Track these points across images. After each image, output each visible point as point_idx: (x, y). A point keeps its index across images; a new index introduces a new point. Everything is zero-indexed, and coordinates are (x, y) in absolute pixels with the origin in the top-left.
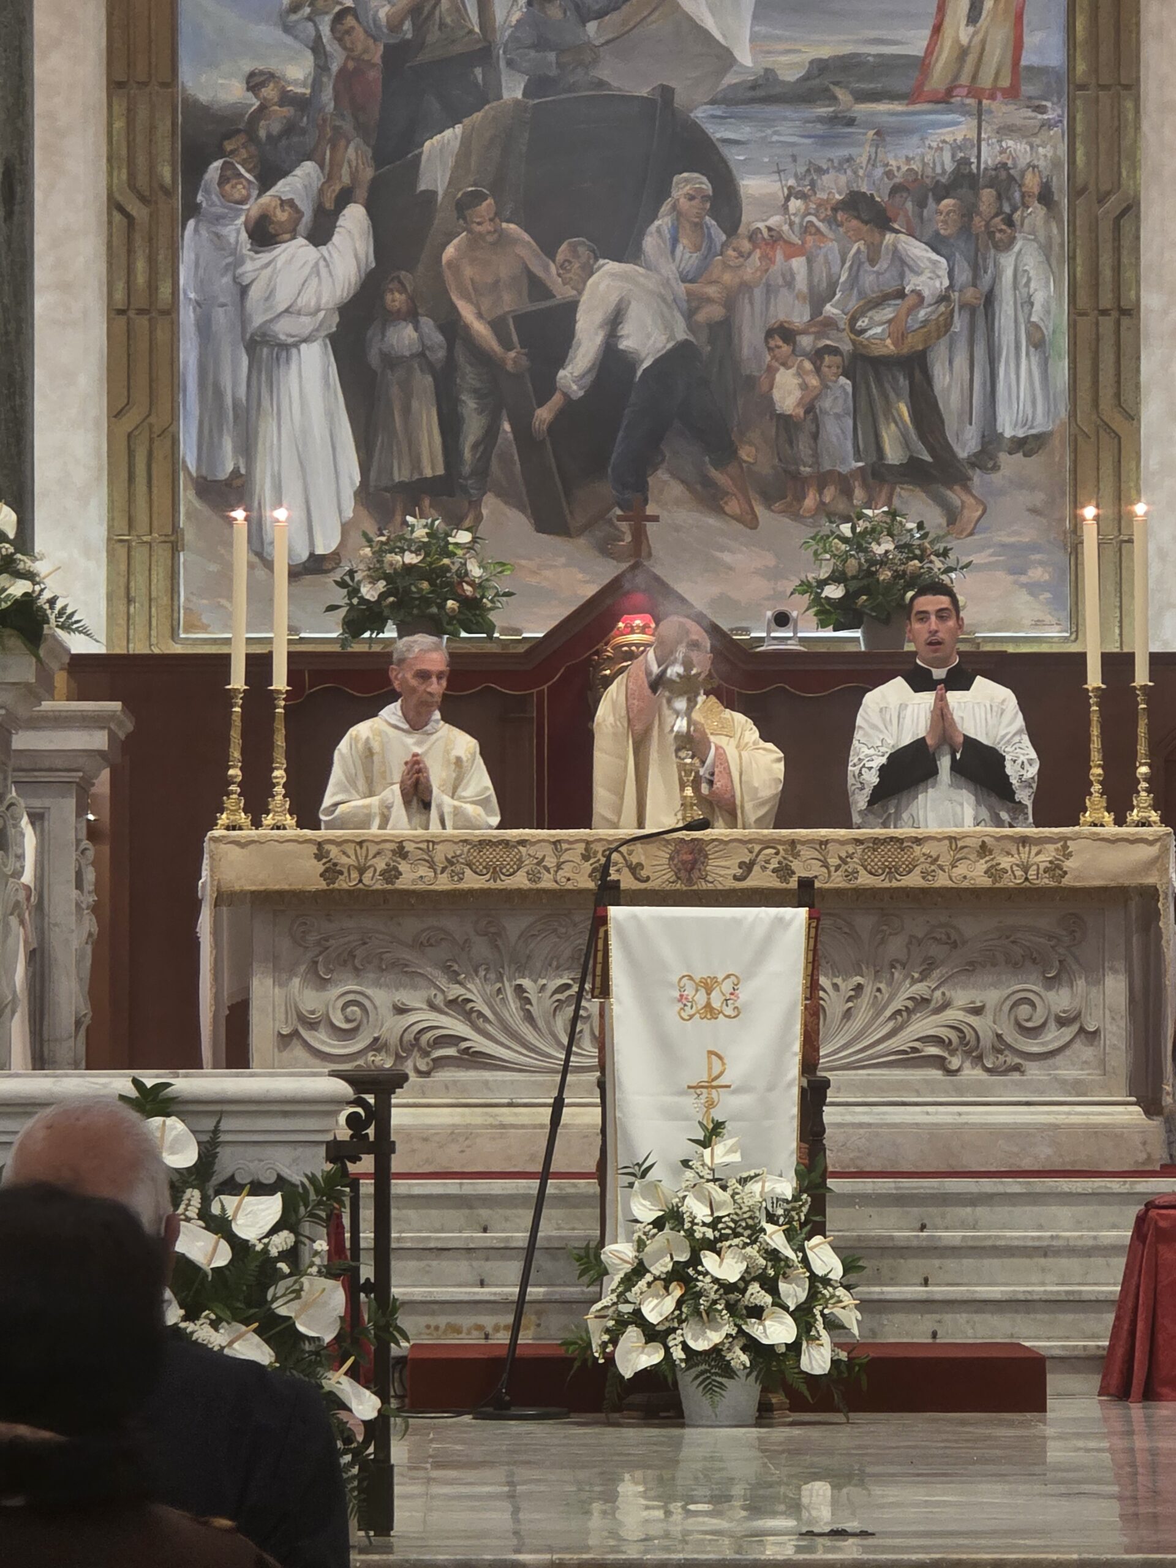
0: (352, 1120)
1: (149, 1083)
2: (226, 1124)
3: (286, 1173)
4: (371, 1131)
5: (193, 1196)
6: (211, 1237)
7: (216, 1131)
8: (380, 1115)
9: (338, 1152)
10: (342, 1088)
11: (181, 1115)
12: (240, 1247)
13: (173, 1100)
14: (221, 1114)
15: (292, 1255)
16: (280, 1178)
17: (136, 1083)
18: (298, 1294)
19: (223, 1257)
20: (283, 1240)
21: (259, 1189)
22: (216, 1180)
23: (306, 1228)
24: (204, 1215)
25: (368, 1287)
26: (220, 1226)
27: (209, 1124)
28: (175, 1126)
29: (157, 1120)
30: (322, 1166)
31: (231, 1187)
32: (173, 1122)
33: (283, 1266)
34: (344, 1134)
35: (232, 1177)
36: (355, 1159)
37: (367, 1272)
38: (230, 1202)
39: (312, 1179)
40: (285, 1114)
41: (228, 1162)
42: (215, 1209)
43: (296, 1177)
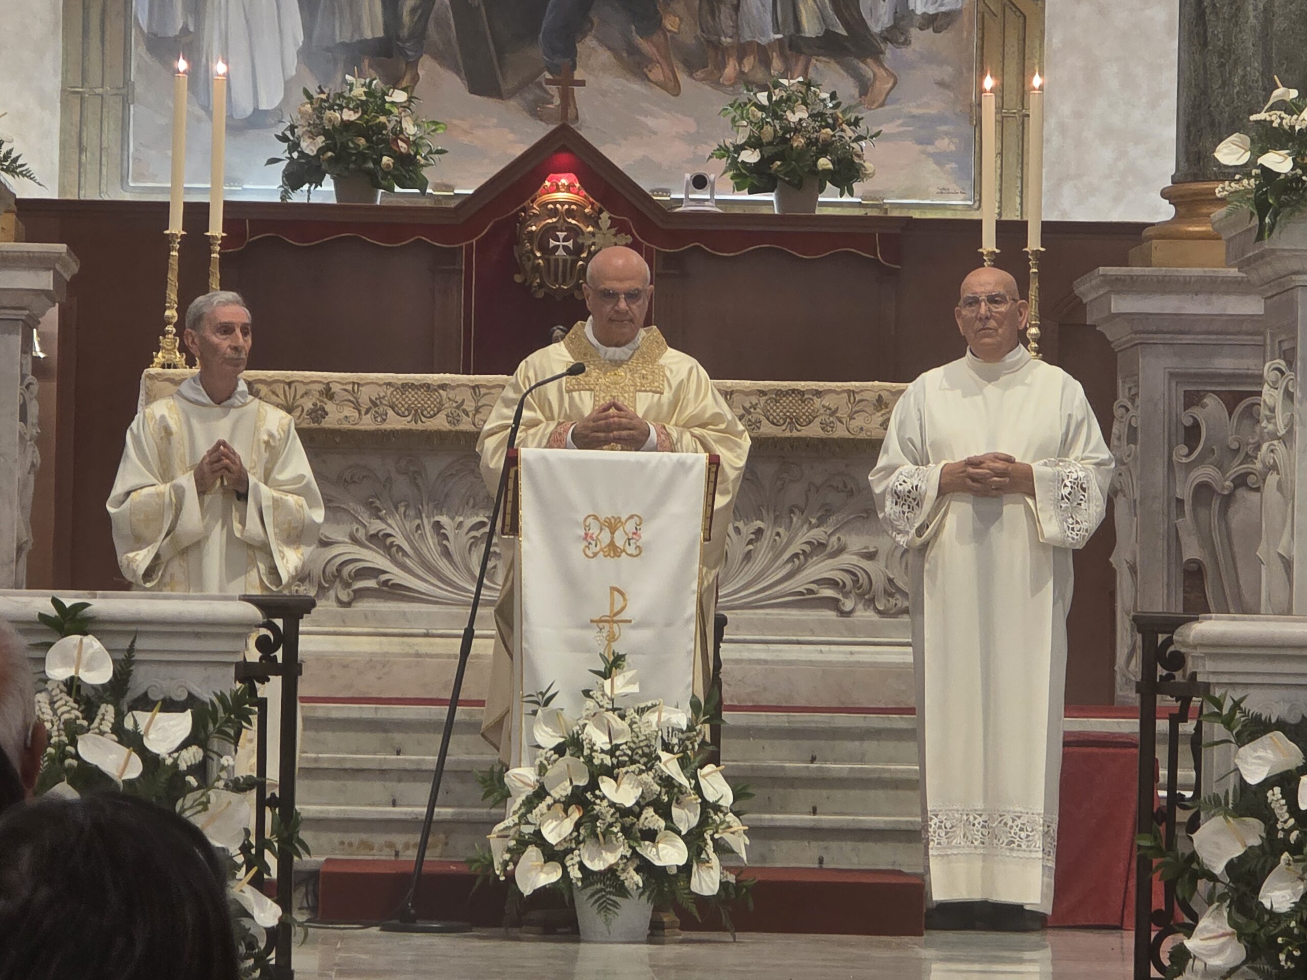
0: (262, 643)
1: (68, 603)
2: (140, 644)
3: (198, 692)
4: (279, 654)
5: (108, 711)
6: (124, 751)
7: (131, 650)
8: (289, 640)
9: (247, 673)
10: (253, 612)
11: (98, 635)
12: (151, 761)
13: (91, 620)
14: (136, 634)
15: (201, 770)
16: (191, 695)
17: (56, 602)
18: (205, 806)
20: (193, 754)
21: (170, 706)
22: (130, 696)
23: (215, 744)
24: (118, 729)
25: (273, 802)
26: (132, 740)
27: (125, 643)
28: (92, 644)
29: (76, 638)
30: (231, 686)
31: (145, 703)
32: (90, 640)
33: (192, 780)
34: (254, 655)
35: (146, 694)
36: (264, 680)
37: (273, 789)
38: (142, 717)
39: (222, 698)
40: (197, 635)
41: (142, 680)
42: (128, 724)
43: (206, 696)
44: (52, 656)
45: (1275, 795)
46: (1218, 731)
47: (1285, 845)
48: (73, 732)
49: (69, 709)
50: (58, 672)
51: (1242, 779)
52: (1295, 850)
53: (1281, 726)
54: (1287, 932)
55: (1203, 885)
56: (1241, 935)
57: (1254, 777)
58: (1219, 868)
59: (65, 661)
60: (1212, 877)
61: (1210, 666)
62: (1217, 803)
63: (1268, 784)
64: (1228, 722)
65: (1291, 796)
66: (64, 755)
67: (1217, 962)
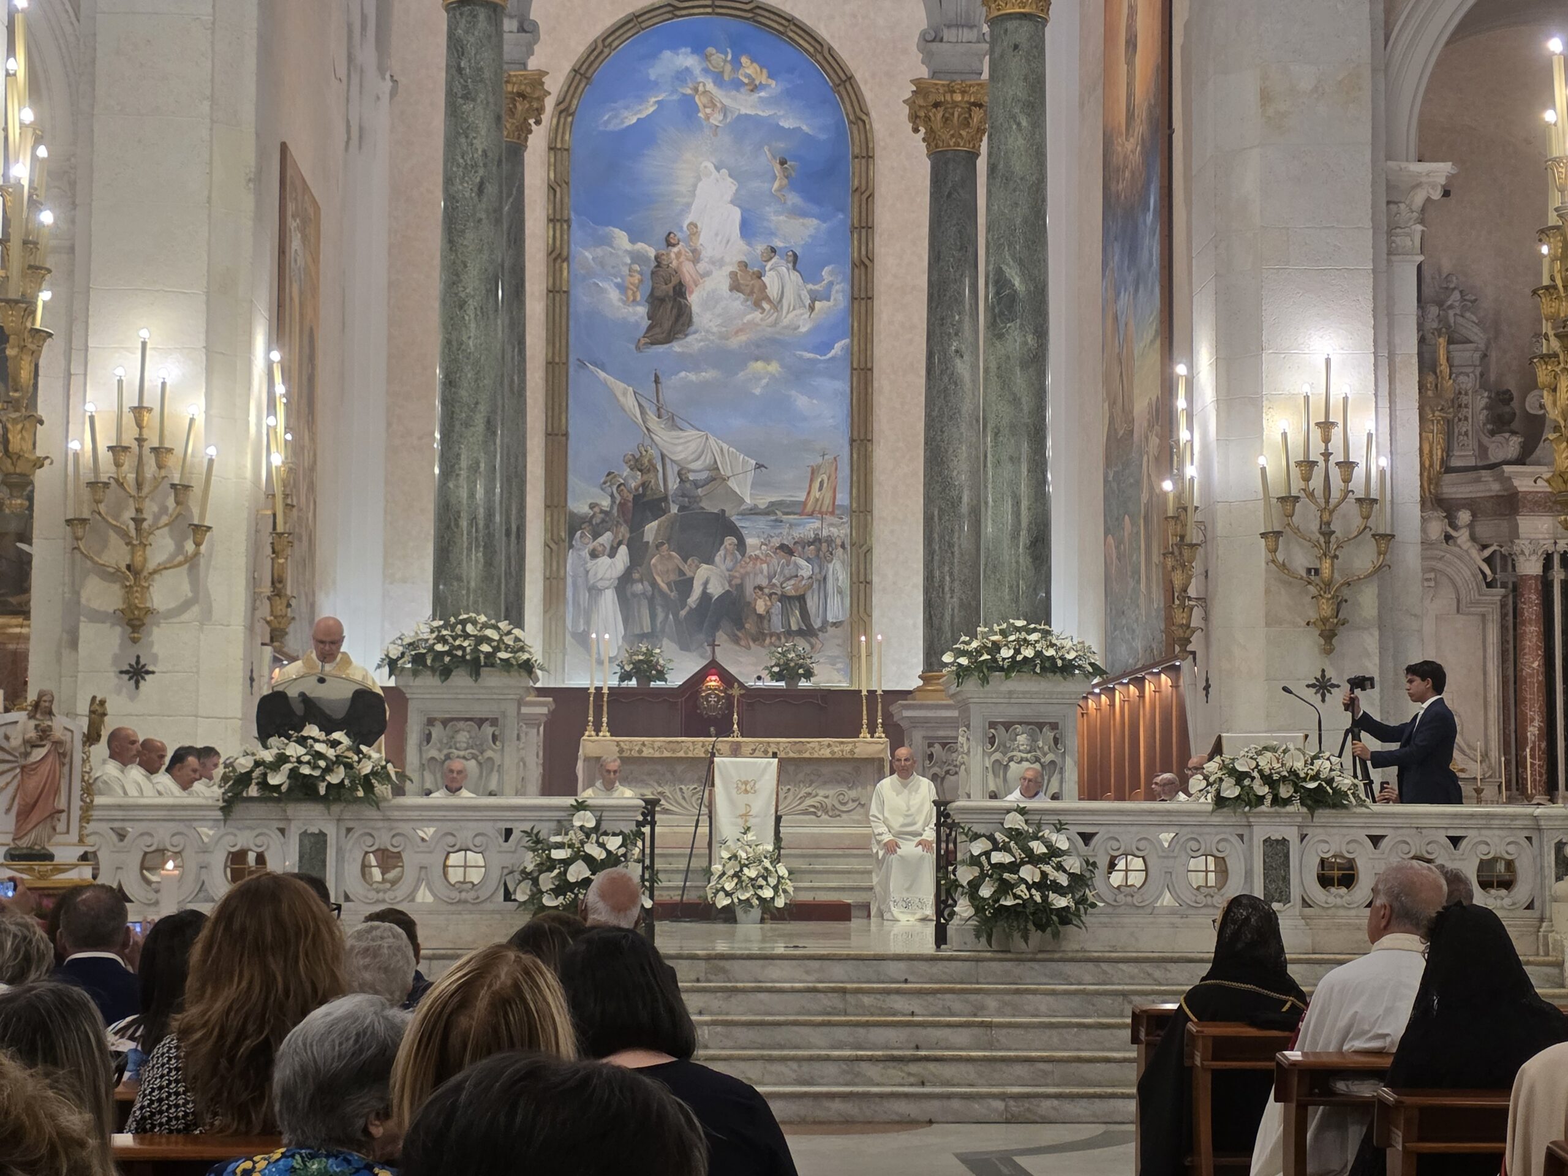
0: (643, 814)
2: (604, 814)
3: (623, 829)
4: (649, 818)
5: (594, 837)
6: (599, 849)
7: (601, 816)
8: (653, 813)
9: (640, 824)
11: (590, 811)
12: (609, 852)
14: (602, 811)
15: (624, 855)
16: (621, 831)
19: (604, 855)
20: (622, 851)
21: (614, 834)
22: (601, 831)
23: (629, 847)
24: (597, 842)
25: (647, 868)
26: (602, 846)
27: (599, 814)
28: (588, 813)
29: (582, 812)
30: (634, 828)
31: (606, 834)
33: (622, 858)
34: (641, 818)
35: (606, 831)
36: (644, 826)
37: (647, 862)
38: (605, 838)
39: (631, 832)
40: (622, 811)
41: (604, 826)
42: (601, 840)
43: (626, 831)
44: (575, 818)
45: (983, 858)
46: (964, 838)
47: (987, 875)
48: (582, 843)
49: (582, 836)
50: (577, 823)
51: (972, 855)
52: (991, 876)
53: (984, 836)
54: (988, 904)
55: (960, 889)
56: (973, 906)
57: (976, 853)
58: (965, 884)
59: (580, 819)
60: (962, 887)
61: (961, 816)
62: (963, 862)
63: (980, 855)
64: (966, 835)
65: (988, 859)
66: (579, 851)
67: (966, 915)
